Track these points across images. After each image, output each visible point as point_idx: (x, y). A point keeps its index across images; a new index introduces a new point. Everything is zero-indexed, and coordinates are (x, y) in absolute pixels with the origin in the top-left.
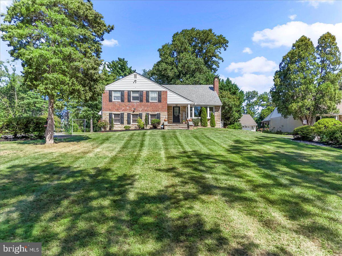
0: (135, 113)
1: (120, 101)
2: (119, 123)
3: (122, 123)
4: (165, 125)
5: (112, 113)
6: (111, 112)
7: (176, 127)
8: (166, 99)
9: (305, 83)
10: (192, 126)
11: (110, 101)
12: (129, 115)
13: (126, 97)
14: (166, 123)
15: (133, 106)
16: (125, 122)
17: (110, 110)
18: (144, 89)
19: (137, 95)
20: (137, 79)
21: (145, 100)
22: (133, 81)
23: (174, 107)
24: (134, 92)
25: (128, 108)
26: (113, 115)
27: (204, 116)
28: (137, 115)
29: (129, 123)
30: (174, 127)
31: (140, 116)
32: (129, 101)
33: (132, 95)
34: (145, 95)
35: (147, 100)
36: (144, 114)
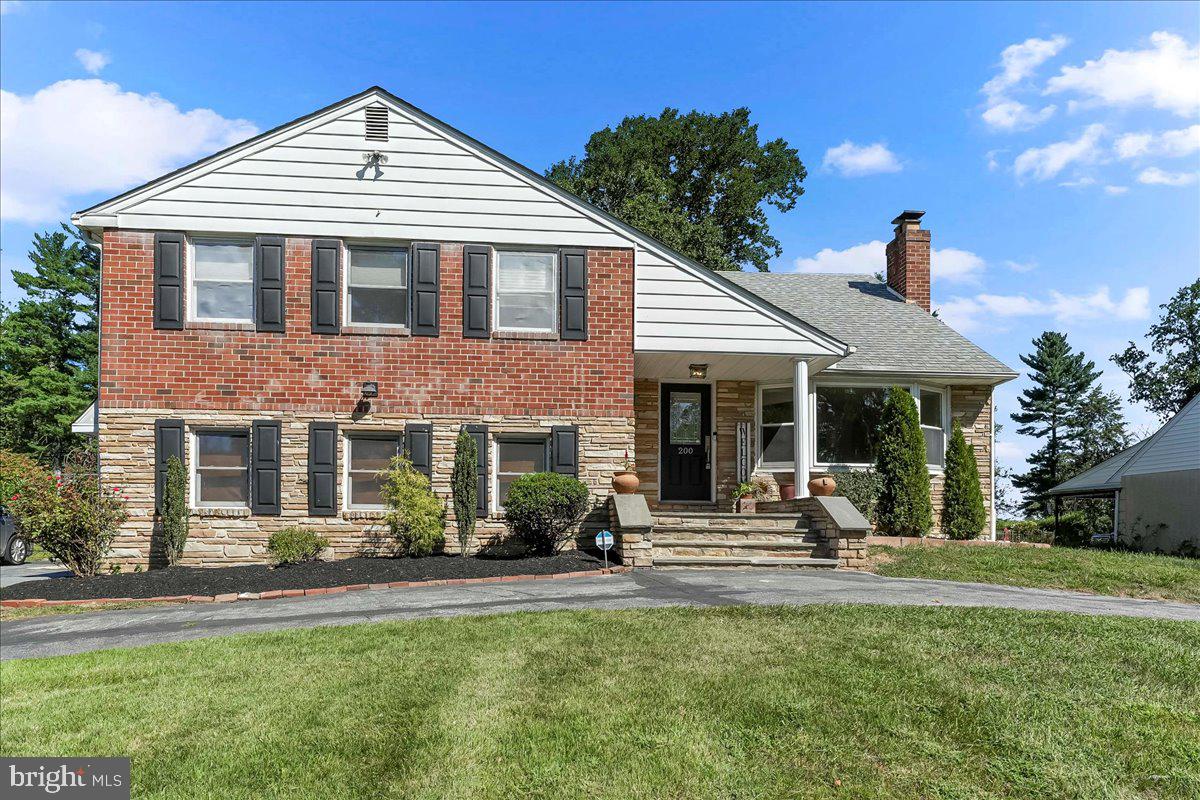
0: (369, 422)
1: (248, 322)
2: (240, 507)
3: (266, 503)
4: (632, 530)
5: (179, 425)
6: (169, 413)
7: (716, 539)
8: (625, 315)
10: (860, 534)
11: (168, 317)
12: (321, 438)
14: (633, 510)
15: (357, 364)
16: (293, 493)
17: (162, 395)
18: (450, 227)
19: (388, 277)
20: (391, 144)
21: (451, 324)
22: (360, 159)
23: (668, 389)
24: (367, 249)
25: (313, 379)
26: (192, 442)
27: (907, 454)
28: (391, 437)
29: (322, 502)
30: (700, 539)
31: (415, 445)
32: (325, 323)
33: (350, 275)
34: (452, 277)
35: (475, 321)
36: (446, 435)
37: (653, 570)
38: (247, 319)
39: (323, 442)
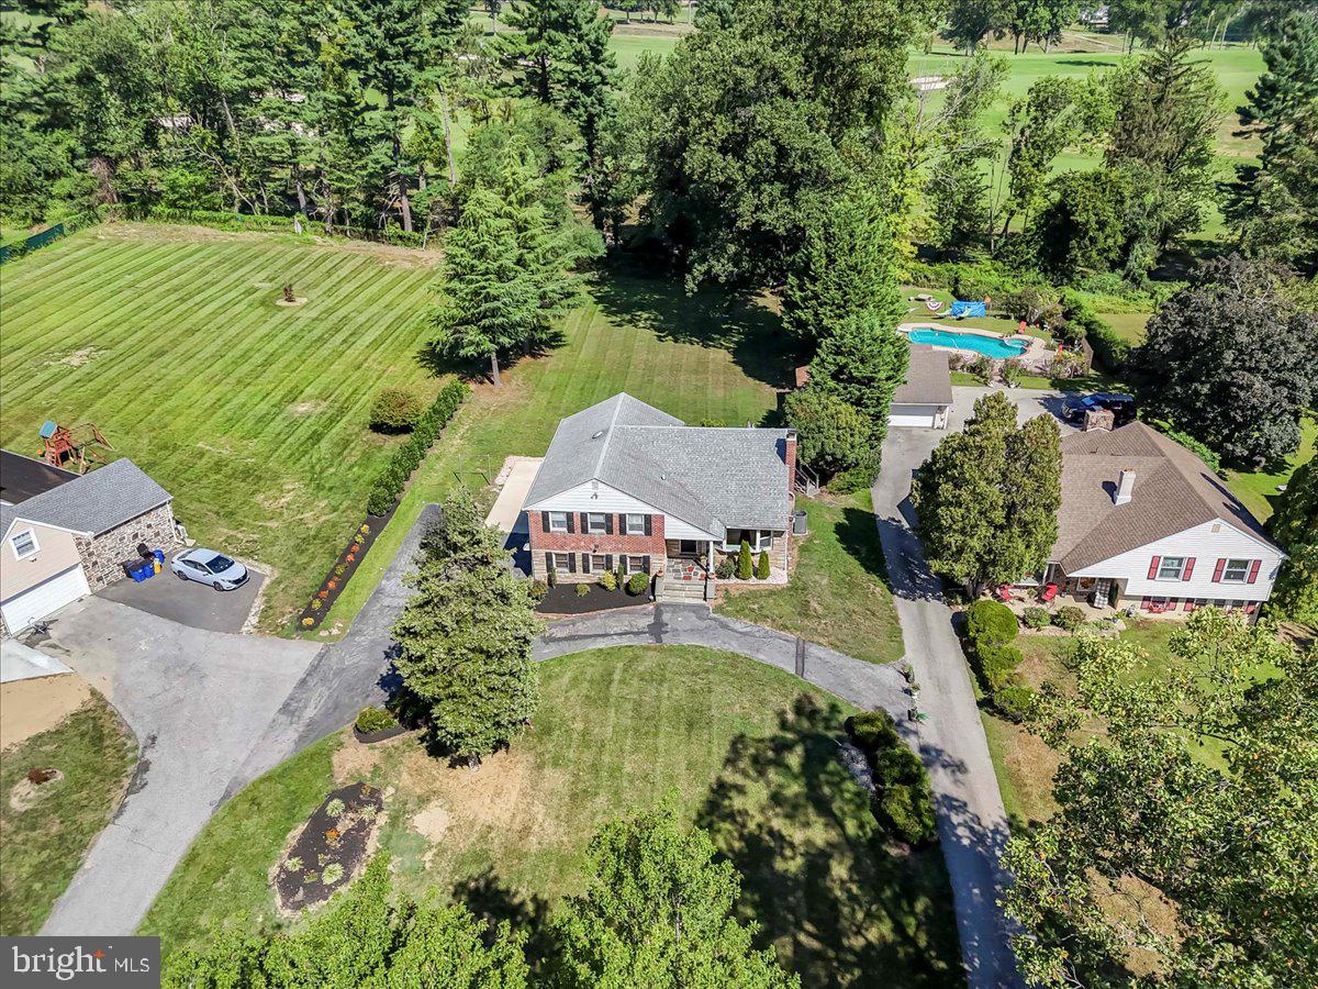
0: (597, 553)
2: (566, 570)
3: (573, 570)
5: (551, 553)
6: (548, 551)
8: (662, 530)
9: (963, 532)
11: (546, 529)
13: (577, 522)
15: (593, 540)
16: (579, 568)
17: (546, 547)
18: (615, 510)
19: (601, 519)
20: (599, 491)
21: (616, 530)
22: (592, 494)
24: (593, 514)
25: (582, 543)
26: (554, 557)
28: (602, 557)
29: (586, 570)
31: (609, 558)
32: (584, 530)
33: (590, 520)
34: (616, 520)
35: (623, 531)
36: (616, 557)
37: (662, 604)
38: (565, 530)
39: (585, 557)
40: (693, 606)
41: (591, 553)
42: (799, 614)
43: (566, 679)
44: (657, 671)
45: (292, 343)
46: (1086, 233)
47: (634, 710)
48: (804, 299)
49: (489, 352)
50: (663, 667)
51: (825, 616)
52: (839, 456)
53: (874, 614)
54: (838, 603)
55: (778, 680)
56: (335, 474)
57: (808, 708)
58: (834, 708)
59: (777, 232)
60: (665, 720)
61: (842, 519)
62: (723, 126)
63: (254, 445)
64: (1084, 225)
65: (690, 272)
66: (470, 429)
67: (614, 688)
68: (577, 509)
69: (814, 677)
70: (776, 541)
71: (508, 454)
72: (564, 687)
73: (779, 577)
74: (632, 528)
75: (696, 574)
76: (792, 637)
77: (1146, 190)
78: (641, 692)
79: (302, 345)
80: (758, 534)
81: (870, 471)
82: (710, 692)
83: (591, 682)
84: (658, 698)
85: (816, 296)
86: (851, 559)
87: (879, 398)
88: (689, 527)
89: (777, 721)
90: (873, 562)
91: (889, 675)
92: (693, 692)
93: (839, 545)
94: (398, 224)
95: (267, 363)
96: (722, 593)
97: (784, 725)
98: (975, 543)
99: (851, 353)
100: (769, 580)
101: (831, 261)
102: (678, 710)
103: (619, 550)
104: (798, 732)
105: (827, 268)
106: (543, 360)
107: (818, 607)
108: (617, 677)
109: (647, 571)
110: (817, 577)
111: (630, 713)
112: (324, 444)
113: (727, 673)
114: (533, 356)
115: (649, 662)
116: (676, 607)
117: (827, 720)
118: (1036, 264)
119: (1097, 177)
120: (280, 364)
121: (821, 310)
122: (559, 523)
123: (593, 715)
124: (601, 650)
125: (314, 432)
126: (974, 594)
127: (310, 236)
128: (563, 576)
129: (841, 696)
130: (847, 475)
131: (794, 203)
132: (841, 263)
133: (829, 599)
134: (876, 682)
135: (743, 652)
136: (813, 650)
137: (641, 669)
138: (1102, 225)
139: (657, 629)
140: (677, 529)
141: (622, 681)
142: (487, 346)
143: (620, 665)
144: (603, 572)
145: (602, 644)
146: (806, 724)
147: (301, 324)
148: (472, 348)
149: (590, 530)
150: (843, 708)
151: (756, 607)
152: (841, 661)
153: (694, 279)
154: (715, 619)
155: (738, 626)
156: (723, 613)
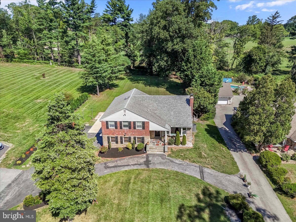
2: (115, 143)
6: (108, 136)
8: (148, 127)
11: (107, 128)
13: (118, 125)
15: (124, 132)
16: (119, 142)
18: (132, 120)
19: (127, 124)
20: (126, 113)
21: (132, 128)
22: (123, 114)
24: (124, 122)
25: (120, 133)
26: (110, 138)
28: (127, 137)
29: (122, 143)
31: (130, 138)
32: (121, 128)
34: (132, 124)
35: (135, 128)
36: (132, 137)
37: (149, 154)
38: (114, 128)
39: (121, 138)
40: (160, 154)
41: (123, 136)
42: (198, 157)
43: (112, 182)
44: (148, 178)
45: (41, 86)
46: (256, 61)
47: (139, 194)
48: (187, 69)
49: (96, 84)
50: (150, 177)
51: (208, 158)
52: (205, 106)
53: (225, 157)
54: (212, 153)
55: (194, 181)
56: (44, 117)
57: (208, 193)
58: (218, 192)
59: (179, 51)
60: (151, 199)
61: (206, 127)
62: (163, 23)
63: (20, 110)
64: (256, 59)
65: (154, 66)
66: (89, 105)
67: (131, 186)
68: (118, 120)
69: (209, 180)
70: (188, 132)
71: (99, 112)
72: (111, 186)
73: (189, 144)
74: (138, 126)
75: (160, 143)
76: (197, 165)
77: (270, 52)
78: (142, 187)
79: (44, 87)
80: (182, 129)
81: (213, 114)
82: (169, 186)
83: (122, 183)
84: (148, 189)
85: (191, 67)
86: (212, 139)
87: (216, 90)
88: (158, 126)
89: (196, 198)
90: (220, 140)
91: (236, 179)
92: (162, 186)
93: (208, 135)
94: (77, 63)
95: (33, 90)
96: (170, 150)
97: (199, 200)
98: (263, 128)
99: (206, 77)
100: (186, 145)
101: (195, 56)
102: (156, 194)
103: (133, 135)
104: (206, 203)
105: (194, 59)
106: (112, 90)
107: (205, 155)
108: (132, 181)
109: (143, 142)
110: (203, 145)
111: (137, 196)
112: (43, 109)
113: (175, 179)
114: (110, 89)
115: (144, 175)
116: (154, 155)
117: (216, 198)
118: (243, 71)
119: (258, 48)
120: (36, 91)
121: (193, 71)
122: (112, 125)
123: (122, 197)
124: (126, 171)
125: (41, 106)
126: (259, 149)
127: (54, 66)
128: (114, 145)
129: (220, 187)
130: (206, 115)
131: (183, 42)
132: (198, 57)
133: (208, 152)
134: (232, 182)
135: (180, 171)
136: (206, 170)
137: (142, 178)
138: (260, 59)
139: (147, 163)
140: (154, 127)
141: (134, 183)
142: (95, 83)
143: (133, 176)
144: (128, 143)
145: (127, 168)
146: (208, 199)
147: (45, 82)
148: (91, 83)
149: (123, 128)
150: (222, 193)
151: (183, 154)
152: (217, 174)
153: (155, 67)
154: (169, 159)
155: (177, 161)
156: (171, 157)
